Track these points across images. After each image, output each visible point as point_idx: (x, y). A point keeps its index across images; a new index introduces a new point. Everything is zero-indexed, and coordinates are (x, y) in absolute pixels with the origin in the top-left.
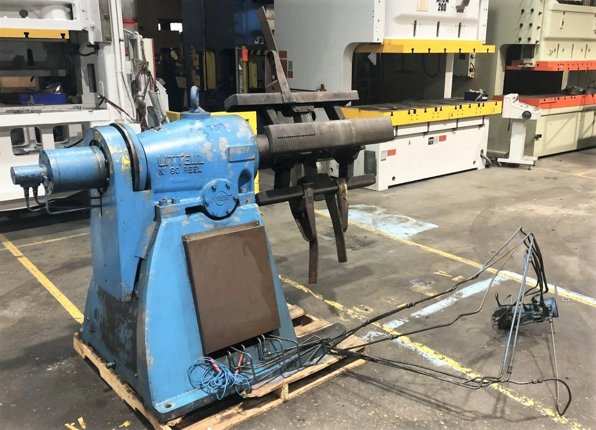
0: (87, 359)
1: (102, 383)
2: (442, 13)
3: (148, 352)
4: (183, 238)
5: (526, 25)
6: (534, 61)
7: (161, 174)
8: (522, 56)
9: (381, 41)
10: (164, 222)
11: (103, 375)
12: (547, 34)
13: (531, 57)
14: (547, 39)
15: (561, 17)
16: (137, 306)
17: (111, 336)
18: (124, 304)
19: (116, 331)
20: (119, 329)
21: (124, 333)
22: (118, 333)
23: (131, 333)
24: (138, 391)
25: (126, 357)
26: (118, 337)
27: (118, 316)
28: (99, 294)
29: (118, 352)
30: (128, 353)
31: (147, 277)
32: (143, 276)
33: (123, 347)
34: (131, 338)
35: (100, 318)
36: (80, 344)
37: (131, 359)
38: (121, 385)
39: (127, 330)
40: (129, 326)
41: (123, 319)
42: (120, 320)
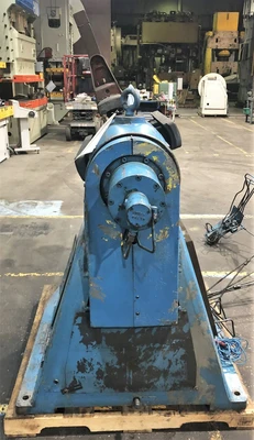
1: (101, 437)
5: (3, 48)
6: (11, 75)
11: (94, 428)
13: (9, 72)
14: (18, 59)
15: (22, 44)
16: (187, 320)
17: (130, 375)
18: (154, 330)
19: (143, 364)
20: (152, 358)
21: (164, 358)
22: (150, 364)
23: (182, 351)
24: (196, 402)
25: (171, 380)
26: (150, 367)
27: (145, 347)
28: (85, 342)
29: (152, 383)
30: (177, 374)
31: (191, 287)
32: (184, 290)
33: (165, 373)
34: (183, 357)
35: (96, 367)
36: (27, 421)
37: (184, 378)
38: (151, 416)
39: (171, 353)
40: (174, 348)
41: (157, 345)
42: (152, 349)
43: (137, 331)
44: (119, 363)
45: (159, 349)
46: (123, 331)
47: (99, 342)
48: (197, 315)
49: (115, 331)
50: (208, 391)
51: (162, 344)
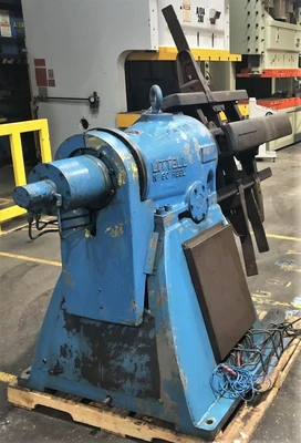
0: (39, 407)
1: (80, 427)
2: (200, 25)
3: (181, 371)
4: (183, 246)
5: (252, 38)
6: (260, 69)
7: (155, 180)
8: (249, 65)
9: (157, 49)
10: (167, 232)
11: (76, 418)
12: (269, 46)
13: (258, 66)
14: (269, 50)
15: (277, 32)
16: (154, 326)
17: (102, 370)
18: (125, 329)
19: (112, 362)
20: (121, 357)
21: (131, 361)
22: (119, 363)
23: (146, 358)
24: (162, 417)
25: (137, 386)
26: (119, 367)
27: (115, 345)
28: (68, 328)
29: (120, 385)
30: (142, 381)
31: (162, 292)
32: (155, 294)
33: (132, 376)
34: (147, 364)
35: (75, 355)
36: (23, 393)
37: (148, 387)
38: (123, 420)
39: (138, 357)
40: (141, 352)
41: (126, 346)
42: (121, 348)
43: (110, 327)
44: (93, 356)
45: (127, 349)
46: (98, 324)
47: (78, 331)
48: (163, 322)
49: (92, 323)
50: (173, 408)
51: (130, 345)
